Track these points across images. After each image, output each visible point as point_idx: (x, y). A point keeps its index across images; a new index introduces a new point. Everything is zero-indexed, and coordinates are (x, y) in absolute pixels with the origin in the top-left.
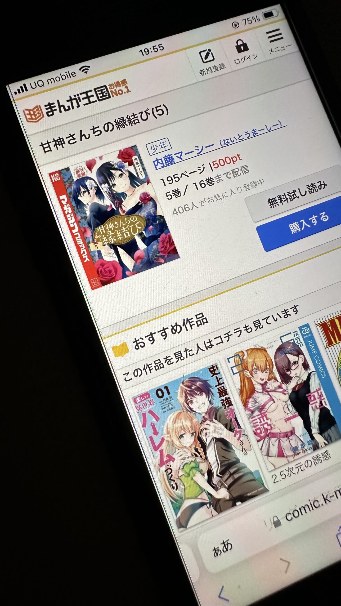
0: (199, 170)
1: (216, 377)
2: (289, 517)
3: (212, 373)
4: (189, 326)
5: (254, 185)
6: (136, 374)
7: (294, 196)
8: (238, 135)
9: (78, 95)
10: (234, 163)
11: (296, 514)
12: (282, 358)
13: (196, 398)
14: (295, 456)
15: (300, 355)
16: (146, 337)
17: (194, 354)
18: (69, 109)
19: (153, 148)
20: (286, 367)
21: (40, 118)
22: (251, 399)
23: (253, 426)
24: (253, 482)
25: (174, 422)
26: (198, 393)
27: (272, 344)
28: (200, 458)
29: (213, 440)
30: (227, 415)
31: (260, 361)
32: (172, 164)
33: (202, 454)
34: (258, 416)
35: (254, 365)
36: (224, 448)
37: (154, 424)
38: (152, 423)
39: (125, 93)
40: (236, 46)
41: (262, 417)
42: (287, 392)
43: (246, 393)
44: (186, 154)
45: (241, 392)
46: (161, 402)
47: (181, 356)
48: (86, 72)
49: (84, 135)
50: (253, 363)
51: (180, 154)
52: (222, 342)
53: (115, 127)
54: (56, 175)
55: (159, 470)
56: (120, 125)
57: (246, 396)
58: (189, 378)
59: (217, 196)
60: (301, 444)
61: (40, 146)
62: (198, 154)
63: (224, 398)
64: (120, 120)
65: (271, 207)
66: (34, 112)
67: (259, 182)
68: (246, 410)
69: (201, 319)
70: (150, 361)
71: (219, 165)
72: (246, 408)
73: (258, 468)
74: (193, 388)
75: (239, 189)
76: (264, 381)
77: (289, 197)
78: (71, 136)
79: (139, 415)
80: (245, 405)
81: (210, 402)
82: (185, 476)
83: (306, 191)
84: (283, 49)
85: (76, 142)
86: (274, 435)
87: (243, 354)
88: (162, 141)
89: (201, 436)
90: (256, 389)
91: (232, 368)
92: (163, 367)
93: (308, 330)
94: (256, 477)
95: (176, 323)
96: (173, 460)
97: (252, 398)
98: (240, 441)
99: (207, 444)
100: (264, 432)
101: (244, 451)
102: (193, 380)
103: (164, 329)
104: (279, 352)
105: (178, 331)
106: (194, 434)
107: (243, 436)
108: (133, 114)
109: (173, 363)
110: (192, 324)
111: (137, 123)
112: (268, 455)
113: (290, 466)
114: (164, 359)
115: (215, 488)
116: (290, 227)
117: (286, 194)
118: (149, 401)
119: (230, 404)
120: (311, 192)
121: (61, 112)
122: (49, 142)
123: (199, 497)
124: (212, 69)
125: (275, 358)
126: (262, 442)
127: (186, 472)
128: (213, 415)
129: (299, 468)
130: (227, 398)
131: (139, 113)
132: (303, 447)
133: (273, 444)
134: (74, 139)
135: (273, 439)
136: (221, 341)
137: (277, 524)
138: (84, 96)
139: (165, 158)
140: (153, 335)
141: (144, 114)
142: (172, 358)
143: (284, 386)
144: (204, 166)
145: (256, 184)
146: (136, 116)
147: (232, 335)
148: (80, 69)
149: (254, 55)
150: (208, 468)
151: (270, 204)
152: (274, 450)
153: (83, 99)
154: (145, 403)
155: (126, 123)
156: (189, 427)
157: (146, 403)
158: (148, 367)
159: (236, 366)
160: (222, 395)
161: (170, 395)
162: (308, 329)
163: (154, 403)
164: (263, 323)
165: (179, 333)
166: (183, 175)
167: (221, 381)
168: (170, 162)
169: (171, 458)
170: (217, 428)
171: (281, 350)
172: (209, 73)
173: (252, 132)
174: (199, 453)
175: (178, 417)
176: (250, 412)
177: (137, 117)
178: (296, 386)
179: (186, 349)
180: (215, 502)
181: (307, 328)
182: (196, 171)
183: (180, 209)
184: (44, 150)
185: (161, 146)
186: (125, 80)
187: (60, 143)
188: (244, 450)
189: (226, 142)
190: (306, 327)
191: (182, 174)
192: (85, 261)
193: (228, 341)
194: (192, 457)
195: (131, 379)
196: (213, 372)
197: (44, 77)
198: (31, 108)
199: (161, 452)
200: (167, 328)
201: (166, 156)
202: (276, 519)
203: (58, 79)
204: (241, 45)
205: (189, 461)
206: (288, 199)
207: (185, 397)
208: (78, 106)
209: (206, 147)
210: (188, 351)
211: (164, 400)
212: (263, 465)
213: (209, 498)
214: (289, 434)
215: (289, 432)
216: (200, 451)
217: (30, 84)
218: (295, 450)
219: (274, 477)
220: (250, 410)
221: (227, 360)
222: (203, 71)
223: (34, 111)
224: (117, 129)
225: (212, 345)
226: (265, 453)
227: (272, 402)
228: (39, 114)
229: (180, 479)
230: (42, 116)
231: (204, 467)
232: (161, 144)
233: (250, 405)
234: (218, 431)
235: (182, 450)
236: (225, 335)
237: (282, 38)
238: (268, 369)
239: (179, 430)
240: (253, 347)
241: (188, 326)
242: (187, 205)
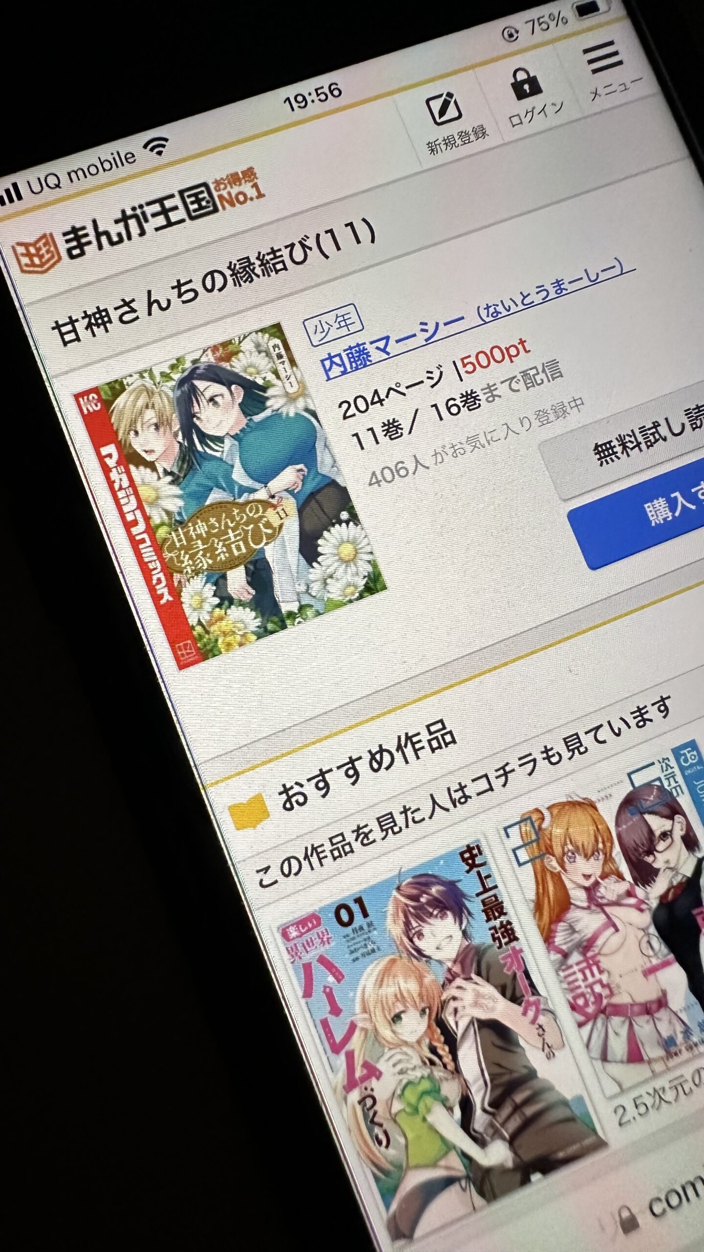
0: (428, 378)
1: (479, 873)
2: (657, 1209)
3: (468, 864)
4: (413, 753)
5: (561, 411)
6: (286, 871)
7: (654, 437)
8: (521, 293)
9: (141, 207)
10: (512, 361)
11: (674, 1201)
12: (634, 824)
13: (429, 924)
14: (668, 1059)
15: (678, 818)
16: (309, 780)
17: (423, 819)
18: (121, 240)
19: (320, 329)
20: (643, 845)
21: (52, 262)
22: (562, 924)
23: (566, 989)
24: (571, 1125)
25: (380, 983)
26: (435, 912)
27: (609, 791)
28: (442, 1068)
29: (474, 1025)
30: (505, 964)
31: (583, 833)
32: (365, 366)
33: (448, 1059)
34: (578, 964)
35: (568, 842)
36: (499, 1042)
37: (331, 989)
38: (325, 987)
39: (252, 199)
40: (512, 84)
41: (589, 967)
42: (647, 904)
43: (550, 913)
44: (397, 341)
45: (538, 907)
46: (348, 936)
47: (392, 824)
48: (160, 153)
49: (157, 301)
50: (565, 839)
51: (384, 341)
52: (491, 789)
53: (230, 280)
54: (90, 398)
55: (345, 1099)
56: (242, 275)
57: (550, 917)
58: (413, 877)
59: (472, 441)
60: (682, 1030)
61: (53, 328)
62: (426, 340)
63: (497, 923)
64: (240, 264)
65: (602, 462)
66: (38, 250)
67: (573, 404)
68: (549, 952)
69: (438, 734)
70: (321, 839)
71: (477, 366)
72: (551, 946)
73: (580, 1091)
74: (423, 899)
75: (526, 421)
76: (592, 880)
77: (644, 439)
78: (126, 304)
79: (295, 970)
80: (548, 938)
81: (465, 933)
82: (408, 1114)
83: (683, 425)
84: (622, 88)
85: (137, 318)
86: (617, 1010)
87: (540, 816)
88: (340, 312)
89: (443, 1017)
90: (572, 901)
91: (514, 851)
92: (352, 851)
93: (695, 756)
94: (577, 1112)
95: (380, 746)
96: (378, 1075)
97: (564, 922)
98: (538, 1026)
99: (460, 1033)
100: (593, 1003)
101: (547, 1049)
102: (423, 881)
103: (352, 761)
104: (626, 810)
105: (385, 764)
106: (427, 1011)
107: (544, 1015)
108: (272, 249)
109: (374, 841)
110: (417, 746)
111: (281, 270)
112: (604, 1058)
113: (658, 1083)
114: (353, 832)
115: (481, 1142)
116: (648, 510)
117: (637, 432)
118: (317, 933)
119: (512, 937)
120: (694, 426)
121: (100, 247)
122: (74, 319)
123: (442, 1163)
124: (456, 140)
125: (617, 824)
126: (589, 1027)
127: (409, 1104)
128: (472, 965)
129: (680, 1089)
130: (504, 923)
131: (286, 247)
132: (689, 1038)
133: (616, 1034)
134: (133, 311)
135: (616, 1021)
136: (488, 787)
137: (629, 1225)
138: (157, 208)
139: (349, 351)
140: (327, 776)
141: (298, 248)
142: (371, 831)
143: (640, 891)
144: (442, 369)
145: (564, 409)
146: (278, 254)
147: (513, 770)
148: (145, 146)
149: (555, 105)
150: (462, 1095)
151: (598, 456)
152: (619, 1046)
153: (154, 215)
154: (309, 940)
155: (256, 271)
156: (415, 995)
157: (311, 938)
158: (315, 854)
159: (524, 845)
160: (491, 916)
161: (368, 920)
162: (695, 753)
163: (331, 938)
164: (588, 740)
165: (387, 768)
166: (391, 391)
167: (489, 883)
168: (360, 362)
169: (372, 1072)
170: (483, 997)
171: (632, 805)
172: (449, 148)
173: (554, 287)
174: (440, 1057)
175: (386, 972)
176: (559, 956)
177: (282, 256)
178: (668, 890)
179: (404, 807)
180: (480, 1174)
181: (692, 750)
182: (422, 382)
183: (386, 471)
184: (63, 340)
185: (339, 322)
186: (251, 169)
187: (100, 321)
188: (546, 1046)
189: (492, 310)
190: (690, 749)
191: (390, 389)
192: (163, 602)
193: (504, 785)
194: (424, 1067)
195: (276, 882)
196: (470, 861)
197: (61, 166)
198: (31, 240)
199: (350, 1056)
200: (360, 758)
201: (350, 348)
202: (625, 1214)
203: (93, 170)
204: (524, 82)
205: (416, 1077)
206: (640, 443)
207: (404, 922)
208: (143, 233)
209: (445, 324)
210: (409, 813)
211: (354, 930)
212: (591, 1081)
213: (464, 1165)
214: (654, 1007)
215: (651, 1002)
216: (441, 1052)
217: (28, 182)
218: (668, 1045)
219: (621, 1111)
220: (559, 951)
221: (503, 832)
222: (436, 143)
223: (38, 246)
224: (235, 285)
225: (467, 797)
226: (596, 1050)
227: (612, 930)
228: (49, 255)
229: (395, 1121)
230: (56, 258)
231: (451, 1090)
232: (339, 320)
233: (559, 939)
234: (484, 1002)
235: (398, 1050)
236: (497, 771)
237: (620, 63)
238: (602, 851)
239: (390, 1002)
240: (564, 800)
241: (409, 751)
242: (402, 462)
